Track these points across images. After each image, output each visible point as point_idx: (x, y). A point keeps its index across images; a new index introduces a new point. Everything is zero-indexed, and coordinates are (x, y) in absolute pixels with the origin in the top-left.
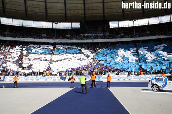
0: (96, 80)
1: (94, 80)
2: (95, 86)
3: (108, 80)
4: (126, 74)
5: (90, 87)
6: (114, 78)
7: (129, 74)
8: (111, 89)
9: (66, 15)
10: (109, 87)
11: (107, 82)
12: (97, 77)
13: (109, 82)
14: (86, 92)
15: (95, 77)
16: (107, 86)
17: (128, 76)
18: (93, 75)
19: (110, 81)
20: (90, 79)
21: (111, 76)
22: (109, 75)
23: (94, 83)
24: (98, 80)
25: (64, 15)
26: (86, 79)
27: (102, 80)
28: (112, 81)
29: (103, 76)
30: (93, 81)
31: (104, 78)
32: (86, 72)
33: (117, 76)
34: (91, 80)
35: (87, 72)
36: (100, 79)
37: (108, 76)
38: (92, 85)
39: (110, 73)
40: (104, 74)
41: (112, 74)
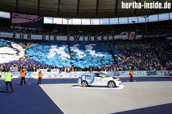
0: (27, 77)
1: (24, 76)
2: (25, 84)
3: (39, 76)
4: (58, 70)
5: (19, 85)
6: (46, 74)
7: (60, 70)
8: (42, 86)
10: (40, 84)
11: (38, 78)
12: (27, 74)
13: (40, 78)
14: (12, 91)
15: (26, 74)
16: (38, 83)
17: (60, 72)
18: (23, 72)
19: (41, 78)
20: (20, 75)
21: (43, 72)
22: (40, 71)
23: (24, 80)
24: (28, 77)
26: (12, 76)
27: (33, 77)
28: (44, 77)
29: (34, 72)
30: (23, 78)
31: (35, 75)
32: (15, 68)
33: (48, 72)
34: (20, 77)
35: (17, 68)
36: (31, 75)
37: (40, 73)
38: (21, 82)
39: (41, 69)
40: (36, 71)
41: (43, 71)
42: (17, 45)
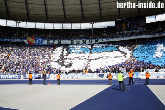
0: (134, 77)
1: (132, 77)
2: (133, 84)
3: (146, 77)
5: (128, 84)
6: (153, 75)
8: (150, 86)
9: (101, 15)
10: (148, 84)
11: (146, 79)
12: (135, 74)
13: (147, 79)
14: (124, 89)
15: (133, 74)
16: (146, 83)
18: (131, 72)
19: (149, 78)
20: (128, 76)
21: (150, 73)
23: (132, 80)
24: (136, 78)
25: (99, 15)
26: (123, 77)
27: (140, 77)
28: (151, 78)
29: (141, 73)
30: (131, 78)
31: (142, 75)
32: (124, 69)
34: (128, 77)
35: (125, 69)
36: (138, 76)
37: (147, 73)
38: (130, 82)
39: (148, 70)
40: (143, 71)
41: (150, 71)
42: (123, 48)
